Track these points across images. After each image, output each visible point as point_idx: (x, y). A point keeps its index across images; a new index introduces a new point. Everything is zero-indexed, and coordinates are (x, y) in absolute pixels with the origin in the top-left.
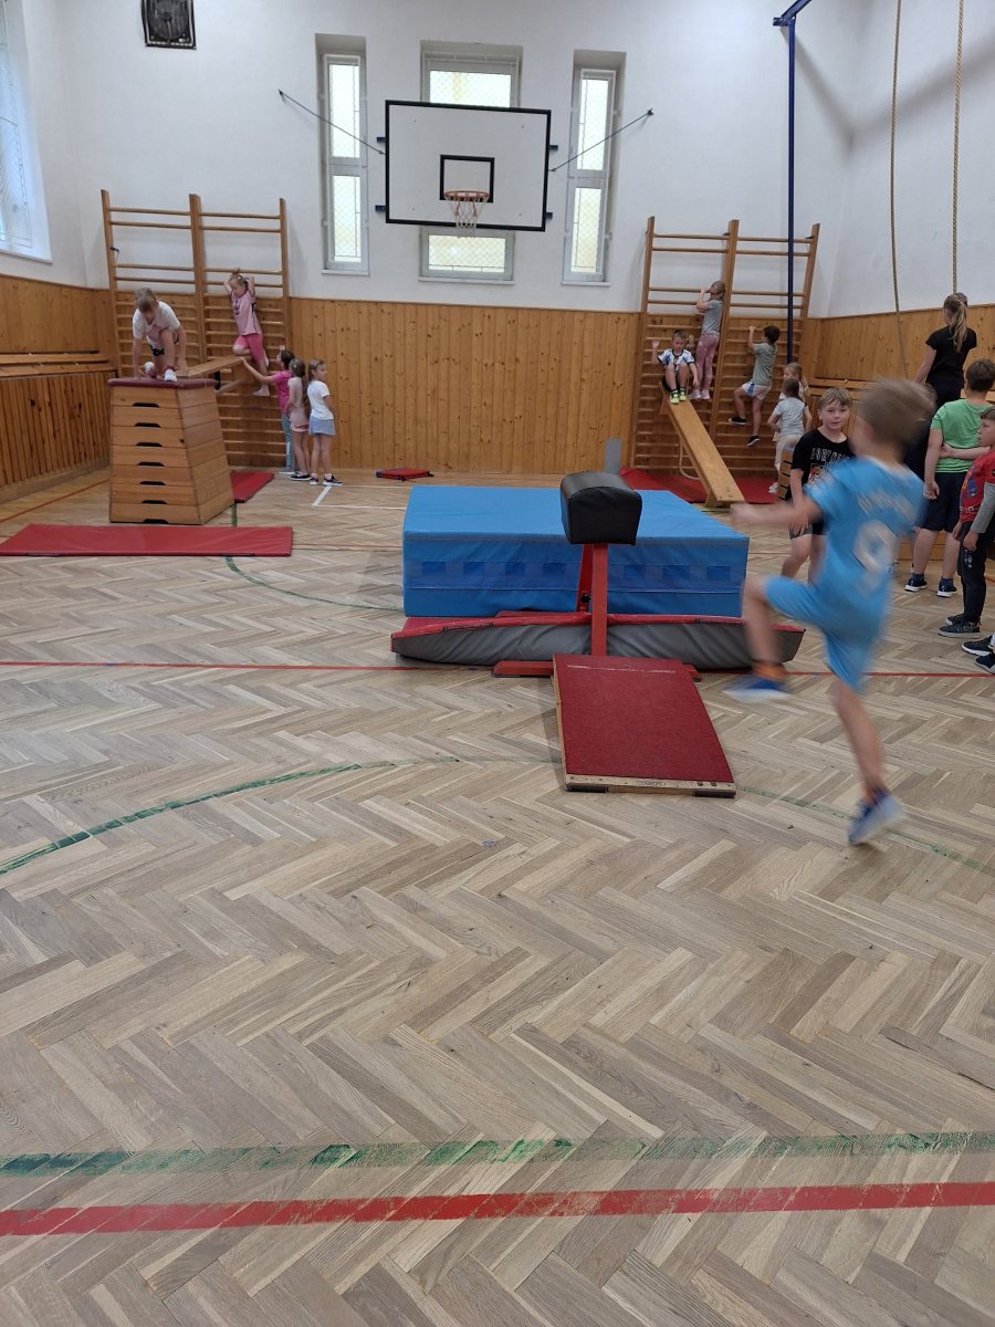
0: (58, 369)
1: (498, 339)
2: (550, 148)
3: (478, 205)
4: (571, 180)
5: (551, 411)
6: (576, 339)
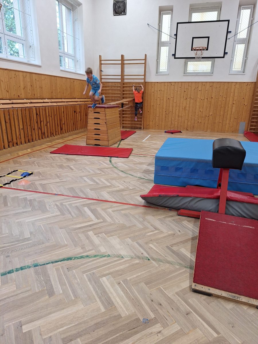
1: (207, 92)
2: (228, 32)
3: (203, 51)
4: (235, 42)
5: (222, 113)
6: (232, 91)
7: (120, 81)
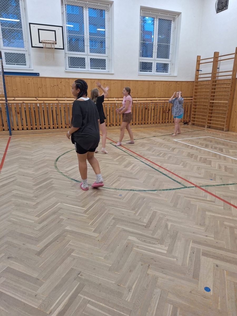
0: (164, 101)
7: (210, 79)
